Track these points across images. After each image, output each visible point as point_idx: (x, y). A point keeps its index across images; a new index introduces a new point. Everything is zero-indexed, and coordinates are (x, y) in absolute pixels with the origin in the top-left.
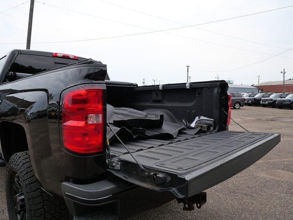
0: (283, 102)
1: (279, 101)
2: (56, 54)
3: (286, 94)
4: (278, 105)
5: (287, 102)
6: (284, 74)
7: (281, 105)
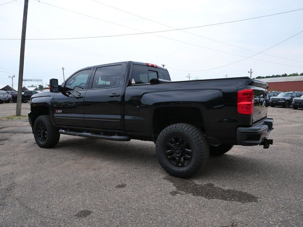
0: (277, 100)
1: (273, 100)
2: (148, 64)
3: (273, 93)
4: (272, 103)
5: (281, 100)
6: (251, 73)
7: (276, 104)
